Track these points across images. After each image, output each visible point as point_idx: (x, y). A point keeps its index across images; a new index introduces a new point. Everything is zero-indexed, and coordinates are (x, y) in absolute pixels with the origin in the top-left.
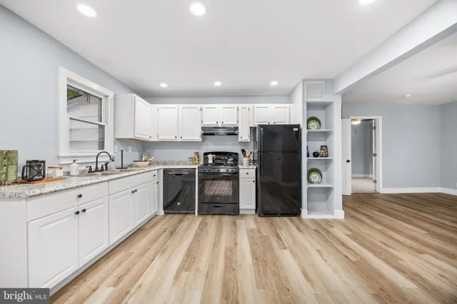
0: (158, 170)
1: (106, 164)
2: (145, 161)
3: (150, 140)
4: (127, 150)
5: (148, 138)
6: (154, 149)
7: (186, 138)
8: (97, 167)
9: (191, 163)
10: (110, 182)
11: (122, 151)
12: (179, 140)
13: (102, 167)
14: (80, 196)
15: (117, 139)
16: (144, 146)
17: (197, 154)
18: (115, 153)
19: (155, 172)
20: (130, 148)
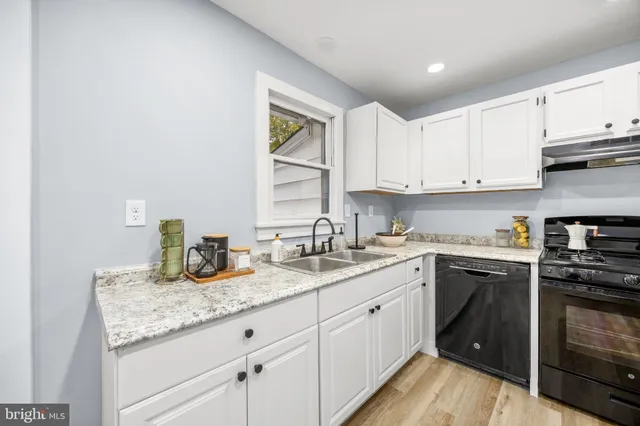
0: (424, 256)
1: (330, 240)
2: (397, 234)
3: (408, 192)
4: (367, 214)
5: (402, 188)
6: (414, 209)
7: (491, 182)
8: (314, 246)
9: (503, 242)
10: (322, 292)
11: (357, 215)
12: (473, 187)
13: (323, 246)
14: (249, 333)
15: (350, 193)
16: (395, 205)
17: (523, 220)
18: (345, 218)
19: (419, 262)
20: (371, 208)
